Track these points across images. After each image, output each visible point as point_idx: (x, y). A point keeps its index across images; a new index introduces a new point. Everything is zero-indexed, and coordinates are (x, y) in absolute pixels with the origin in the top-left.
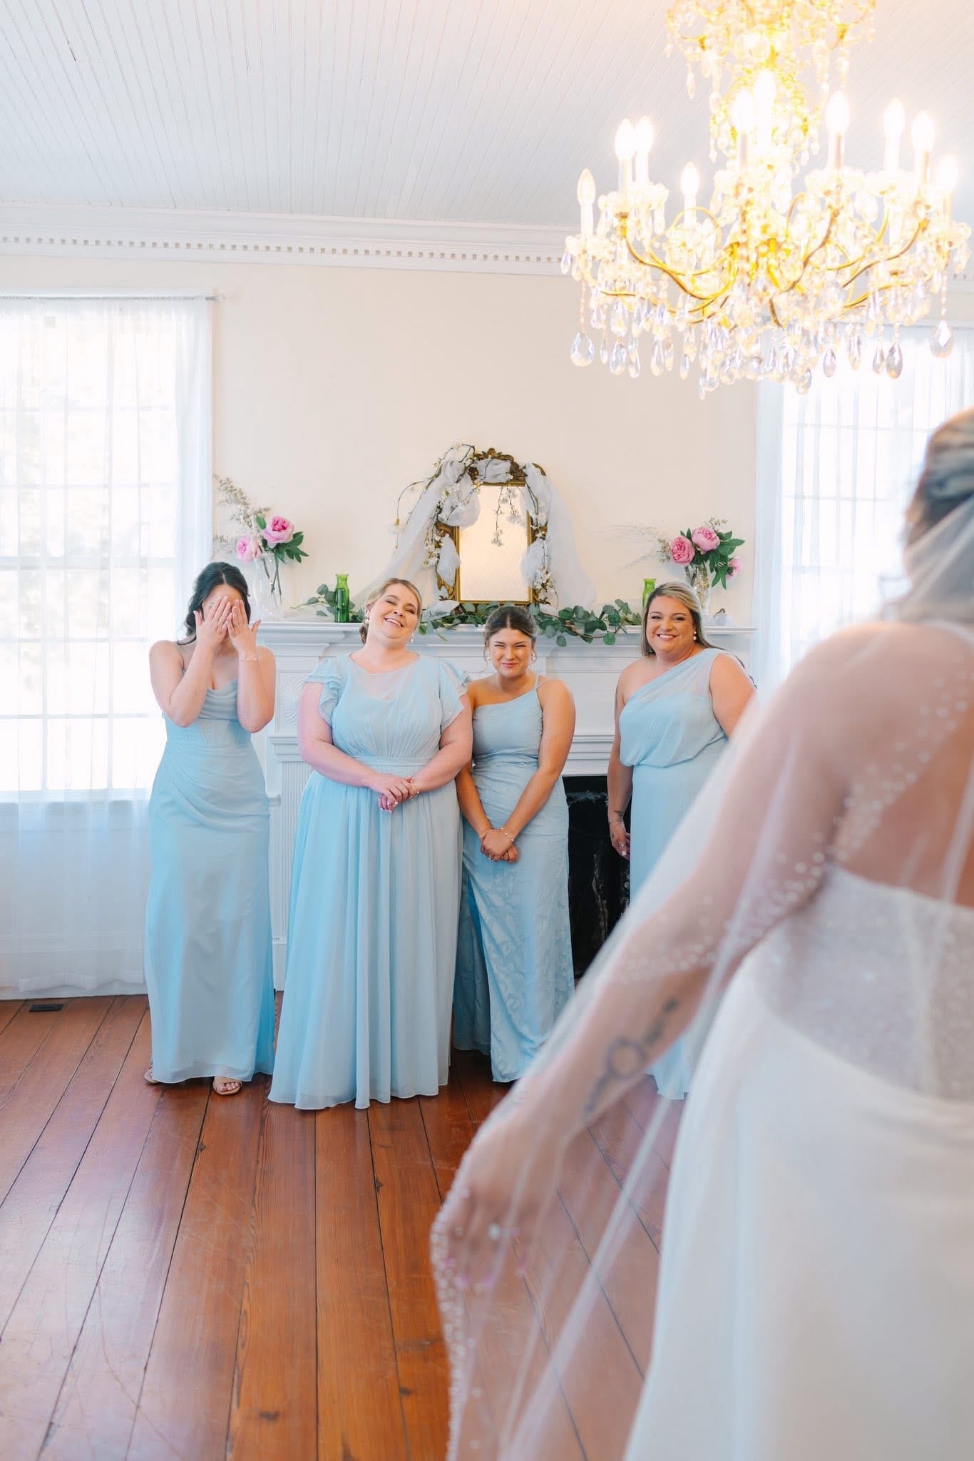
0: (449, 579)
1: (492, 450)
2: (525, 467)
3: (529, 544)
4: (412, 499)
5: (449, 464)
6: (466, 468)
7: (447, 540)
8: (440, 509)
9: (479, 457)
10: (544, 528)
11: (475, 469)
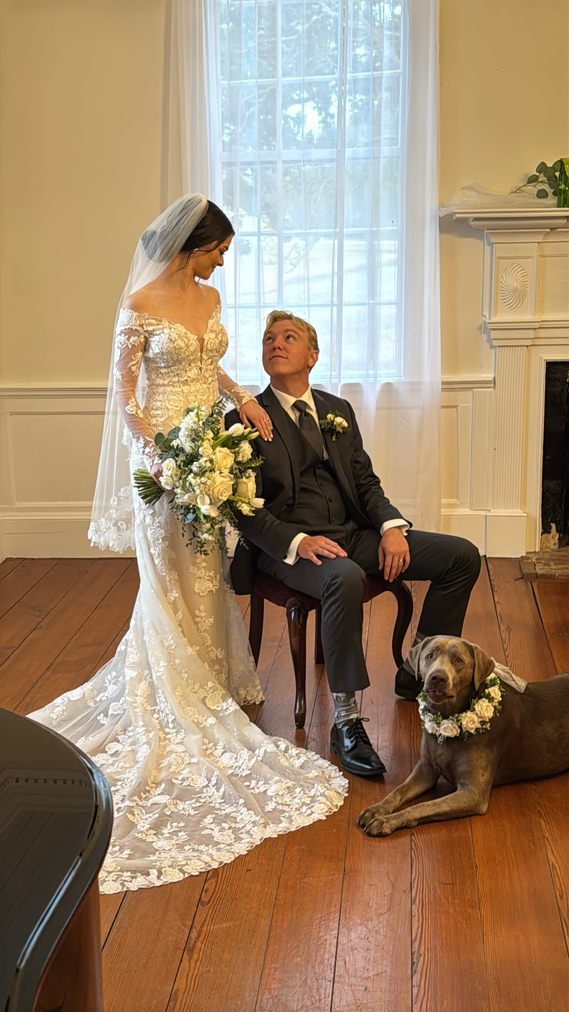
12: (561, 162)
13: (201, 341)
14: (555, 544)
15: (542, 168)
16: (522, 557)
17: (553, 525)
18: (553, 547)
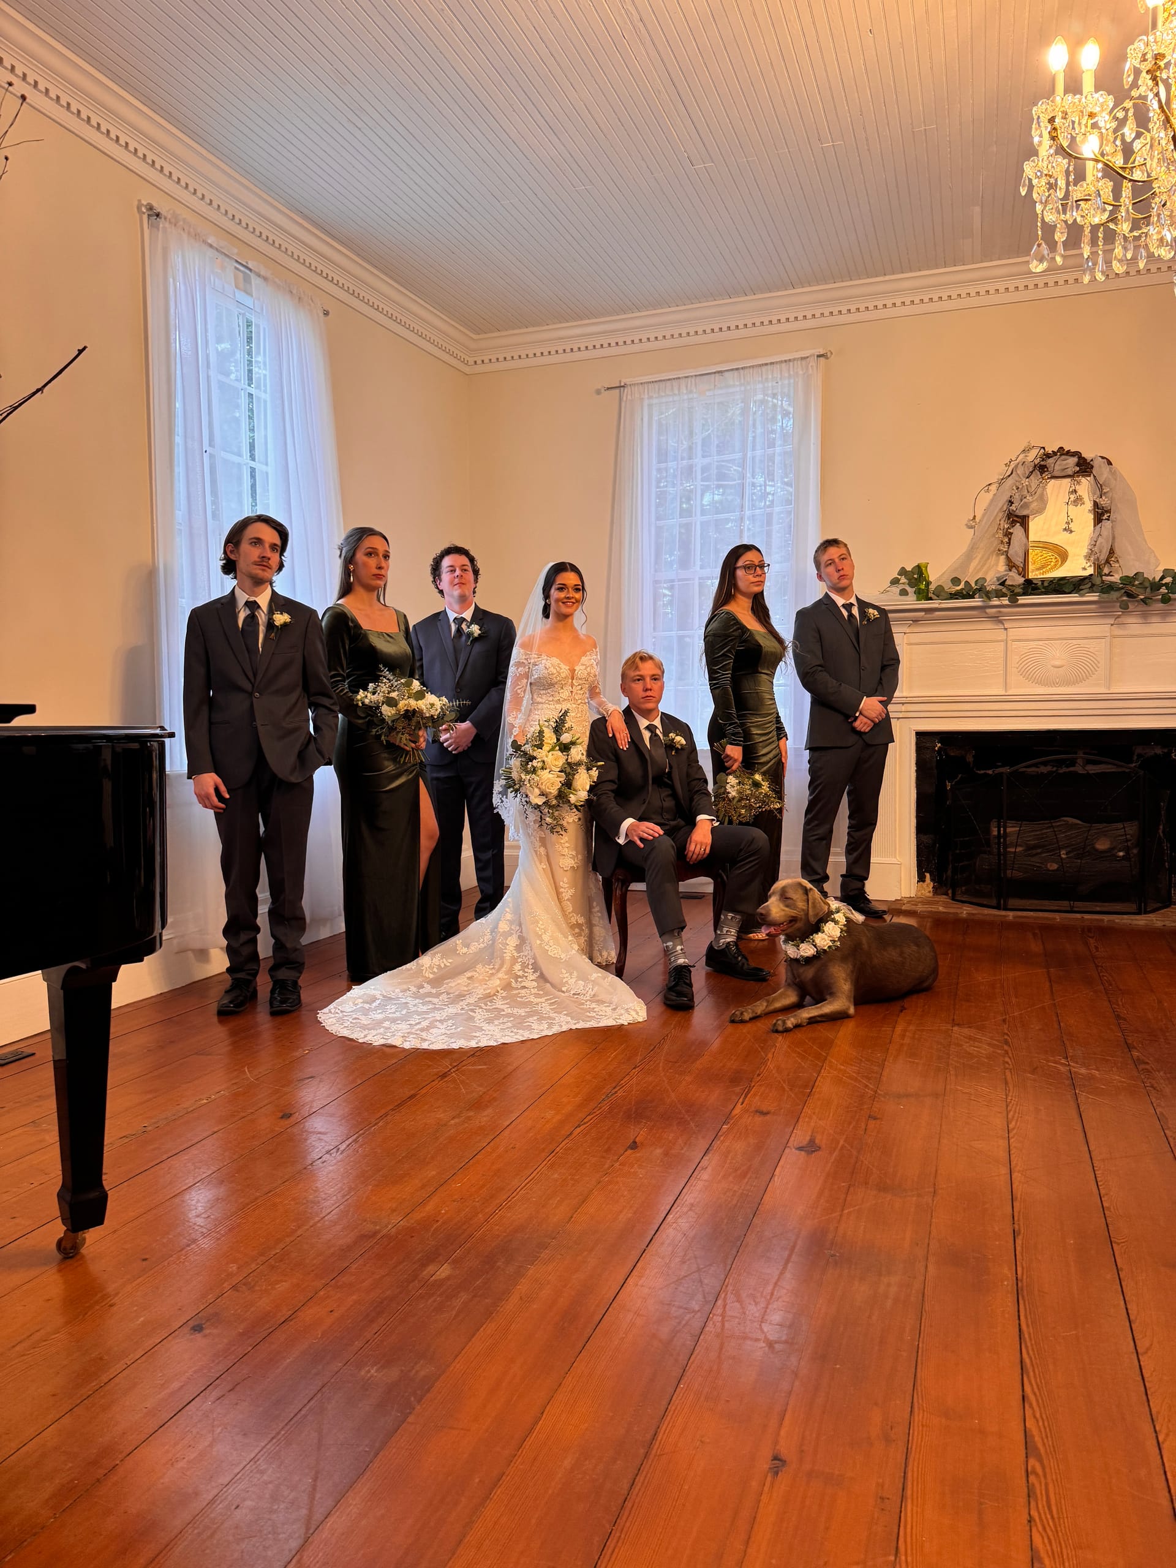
0: (1018, 560)
1: (1061, 448)
2: (1092, 460)
3: (1095, 526)
4: (986, 498)
5: (1020, 464)
6: (1035, 466)
7: (1017, 530)
8: (1011, 503)
9: (1048, 456)
10: (1109, 511)
11: (1045, 466)
12: (919, 566)
13: (573, 671)
14: (929, 892)
15: (903, 572)
16: (897, 900)
17: (928, 875)
18: (928, 894)
